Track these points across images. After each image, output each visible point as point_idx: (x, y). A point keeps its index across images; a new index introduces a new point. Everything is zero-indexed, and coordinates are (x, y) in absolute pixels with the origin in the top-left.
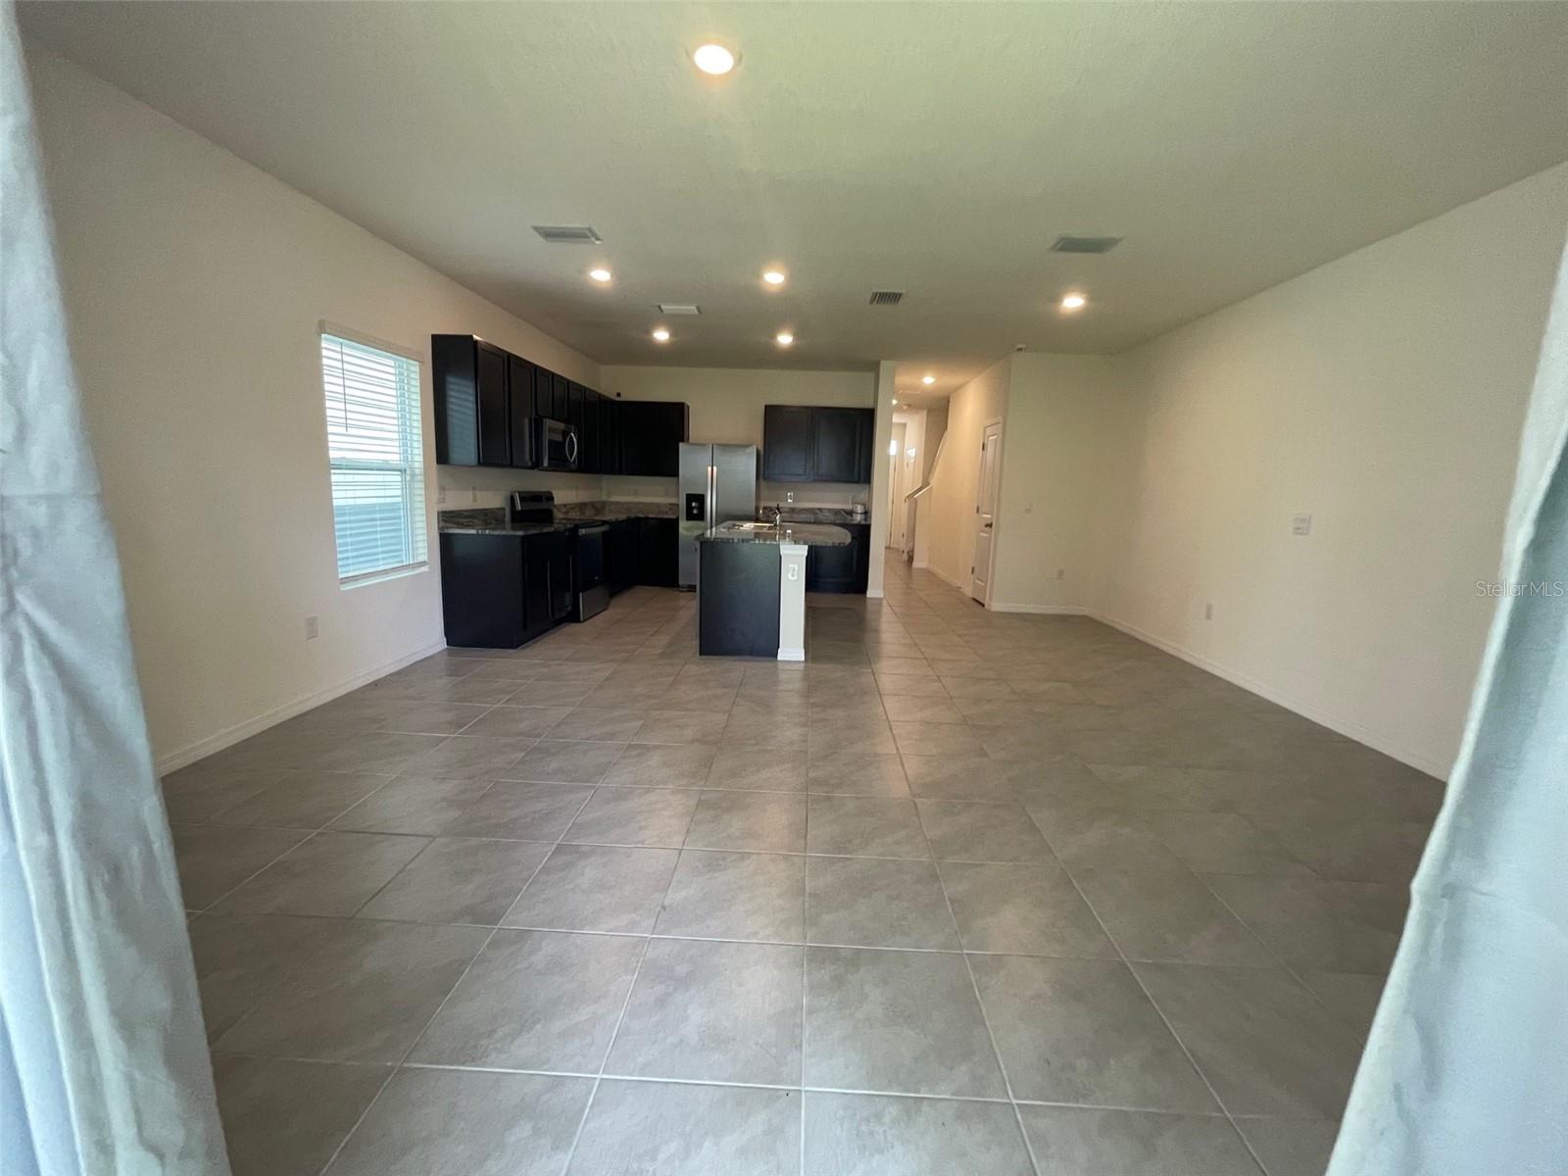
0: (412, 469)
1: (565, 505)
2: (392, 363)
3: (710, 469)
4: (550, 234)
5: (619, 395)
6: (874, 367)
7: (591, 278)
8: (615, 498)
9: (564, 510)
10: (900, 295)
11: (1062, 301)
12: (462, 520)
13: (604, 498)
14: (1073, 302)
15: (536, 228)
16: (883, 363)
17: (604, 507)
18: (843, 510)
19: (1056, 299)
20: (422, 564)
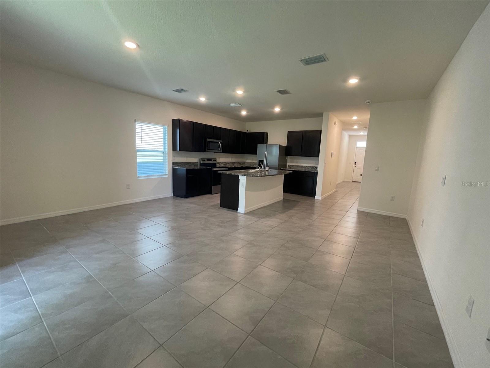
0: (165, 152)
1: (225, 162)
3: (265, 152)
5: (247, 131)
6: (321, 115)
7: (200, 100)
8: (248, 161)
9: (224, 164)
11: (349, 81)
12: (180, 165)
13: (245, 161)
14: (353, 81)
15: (173, 90)
16: (324, 113)
17: (244, 163)
20: (167, 175)
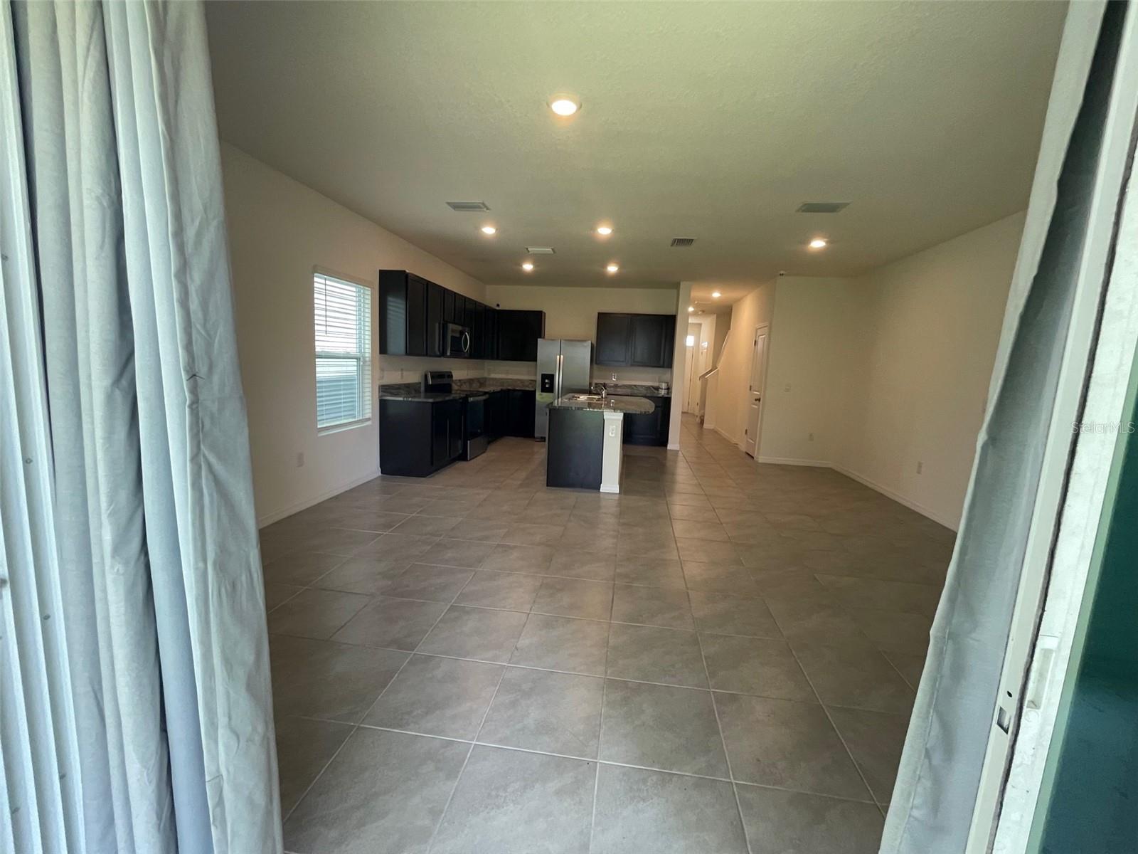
0: (364, 358)
1: (460, 380)
2: (354, 289)
3: (558, 357)
4: (456, 206)
5: (498, 305)
6: (676, 286)
7: (482, 232)
8: (493, 376)
9: (459, 384)
10: (692, 240)
11: (810, 243)
12: (393, 391)
13: (486, 375)
14: (818, 244)
15: (448, 203)
16: (681, 283)
17: (485, 382)
18: (652, 386)
19: (807, 241)
20: (368, 419)
